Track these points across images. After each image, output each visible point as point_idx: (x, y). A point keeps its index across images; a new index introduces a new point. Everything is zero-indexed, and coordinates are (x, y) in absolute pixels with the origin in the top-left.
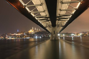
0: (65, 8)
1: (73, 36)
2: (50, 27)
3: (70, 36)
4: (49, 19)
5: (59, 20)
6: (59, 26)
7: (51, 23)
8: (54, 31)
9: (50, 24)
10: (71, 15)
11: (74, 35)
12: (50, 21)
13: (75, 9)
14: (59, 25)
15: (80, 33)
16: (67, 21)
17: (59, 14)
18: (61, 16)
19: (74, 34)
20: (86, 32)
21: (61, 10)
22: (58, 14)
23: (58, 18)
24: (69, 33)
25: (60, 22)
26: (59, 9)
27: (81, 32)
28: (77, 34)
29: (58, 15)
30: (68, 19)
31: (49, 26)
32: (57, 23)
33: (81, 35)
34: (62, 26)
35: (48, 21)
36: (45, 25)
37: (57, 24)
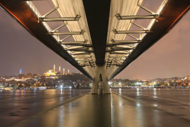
0: (125, 27)
1: (140, 86)
2: (91, 65)
3: (133, 85)
4: (90, 49)
5: (111, 52)
6: (110, 65)
7: (94, 58)
8: (101, 74)
9: (92, 60)
10: (137, 44)
11: (140, 84)
12: (92, 54)
13: (144, 32)
14: (111, 63)
15: (154, 80)
16: (128, 55)
17: (113, 41)
18: (115, 45)
19: (141, 82)
20: (165, 80)
21: (116, 32)
22: (110, 39)
23: (109, 49)
24: (131, 81)
25: (114, 55)
26: (112, 29)
27: (156, 79)
28: (147, 82)
29: (110, 42)
30: (131, 51)
31: (90, 63)
32: (106, 58)
33: (155, 85)
34: (117, 65)
35: (89, 52)
36: (82, 61)
37: (107, 61)
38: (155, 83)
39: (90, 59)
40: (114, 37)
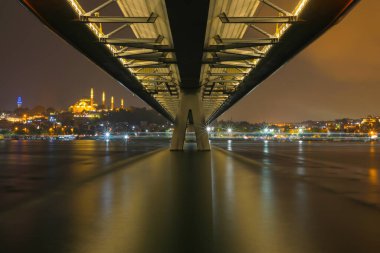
0: (245, 9)
1: (270, 135)
2: (170, 91)
3: (257, 135)
4: (169, 56)
5: (213, 63)
6: (210, 91)
7: (176, 76)
8: (190, 111)
9: (173, 79)
10: (269, 46)
11: (272, 131)
12: (173, 67)
13: (287, 20)
14: (212, 86)
15: (299, 125)
16: (248, 71)
17: (218, 38)
18: (223, 47)
19: (273, 127)
20: (323, 123)
21: (225, 19)
22: (212, 34)
23: (209, 56)
24: (252, 125)
25: (219, 71)
26: (217, 13)
27: (303, 123)
28: (287, 129)
29: (213, 42)
30: (256, 62)
31: (168, 86)
32: (203, 76)
33: (301, 135)
34: (225, 92)
35: (167, 63)
36: (151, 81)
37: (204, 82)
38: (301, 130)
39: (169, 78)
40: (222, 32)
